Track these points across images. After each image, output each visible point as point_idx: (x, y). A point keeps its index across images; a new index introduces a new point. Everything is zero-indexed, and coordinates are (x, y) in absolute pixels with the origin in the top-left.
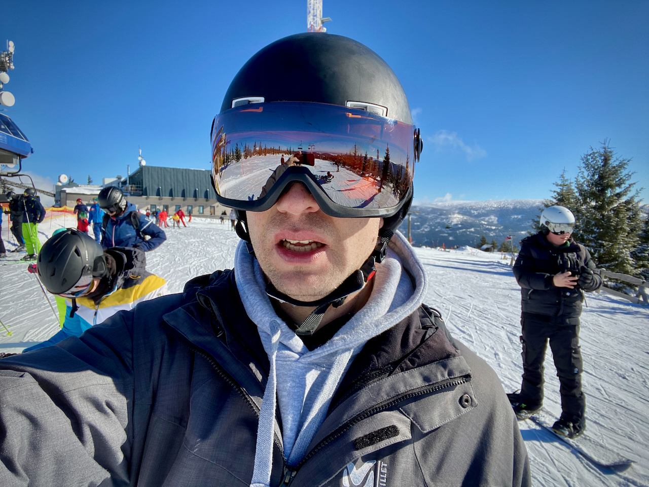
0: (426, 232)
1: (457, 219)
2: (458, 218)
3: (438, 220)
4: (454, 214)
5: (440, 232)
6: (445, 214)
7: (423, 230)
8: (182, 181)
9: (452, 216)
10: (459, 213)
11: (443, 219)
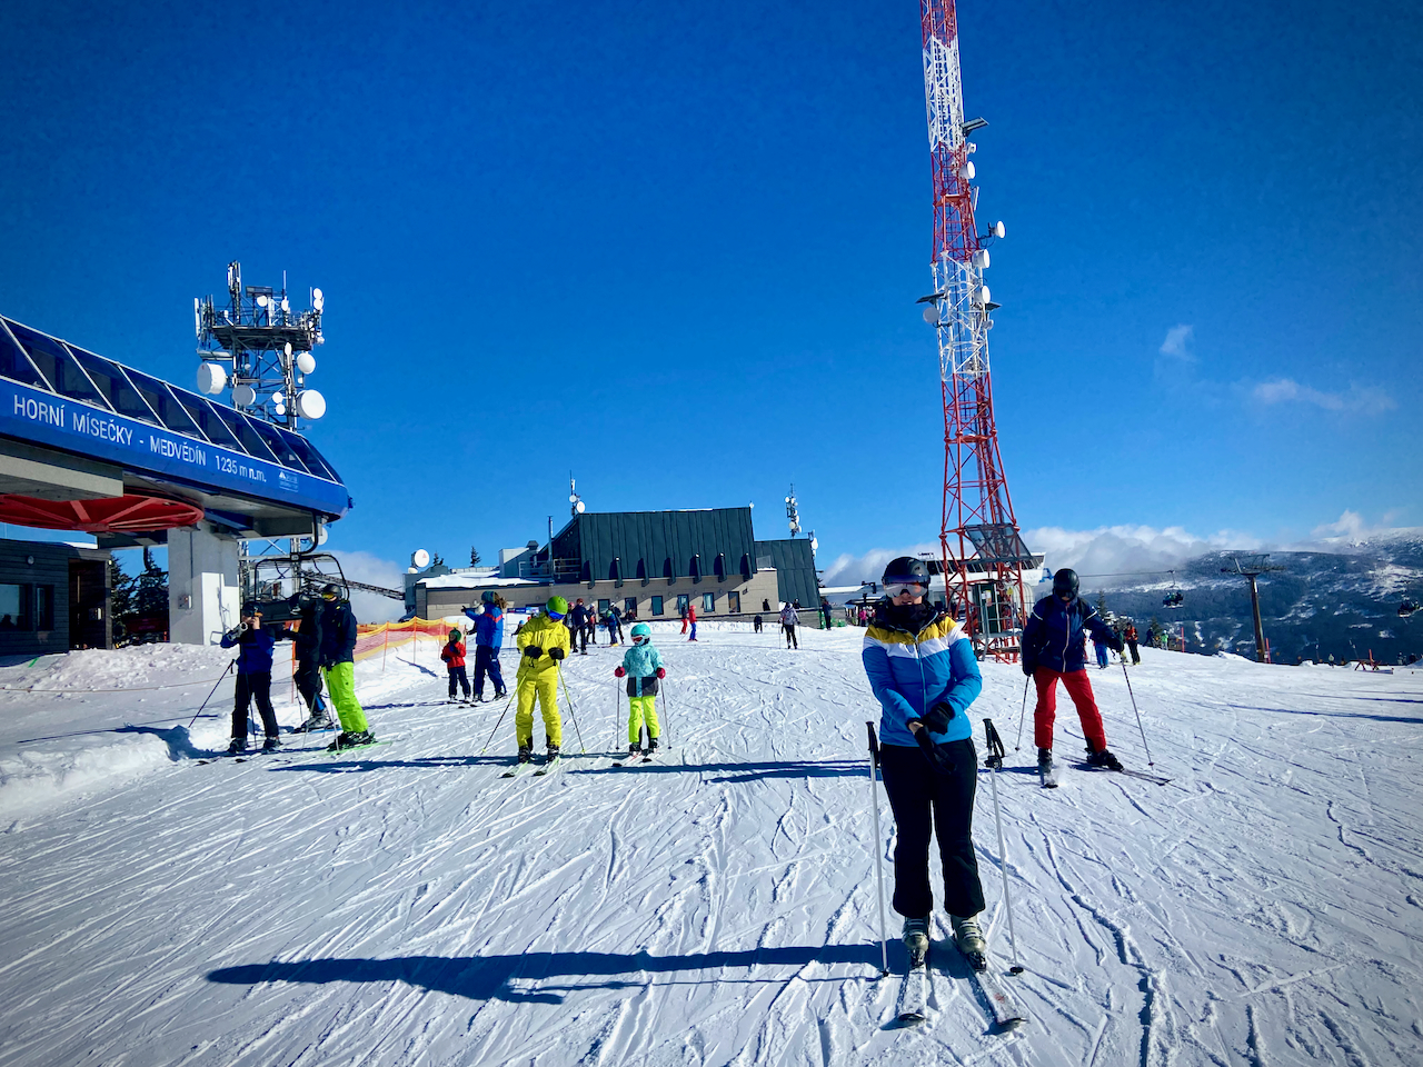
0: (1304, 619)
1: (1396, 579)
2: (1399, 576)
3: (1338, 587)
4: (1382, 565)
5: (1348, 618)
6: (1356, 569)
7: (1296, 617)
8: (662, 540)
9: (1378, 572)
10: (1397, 563)
11: (1352, 582)
